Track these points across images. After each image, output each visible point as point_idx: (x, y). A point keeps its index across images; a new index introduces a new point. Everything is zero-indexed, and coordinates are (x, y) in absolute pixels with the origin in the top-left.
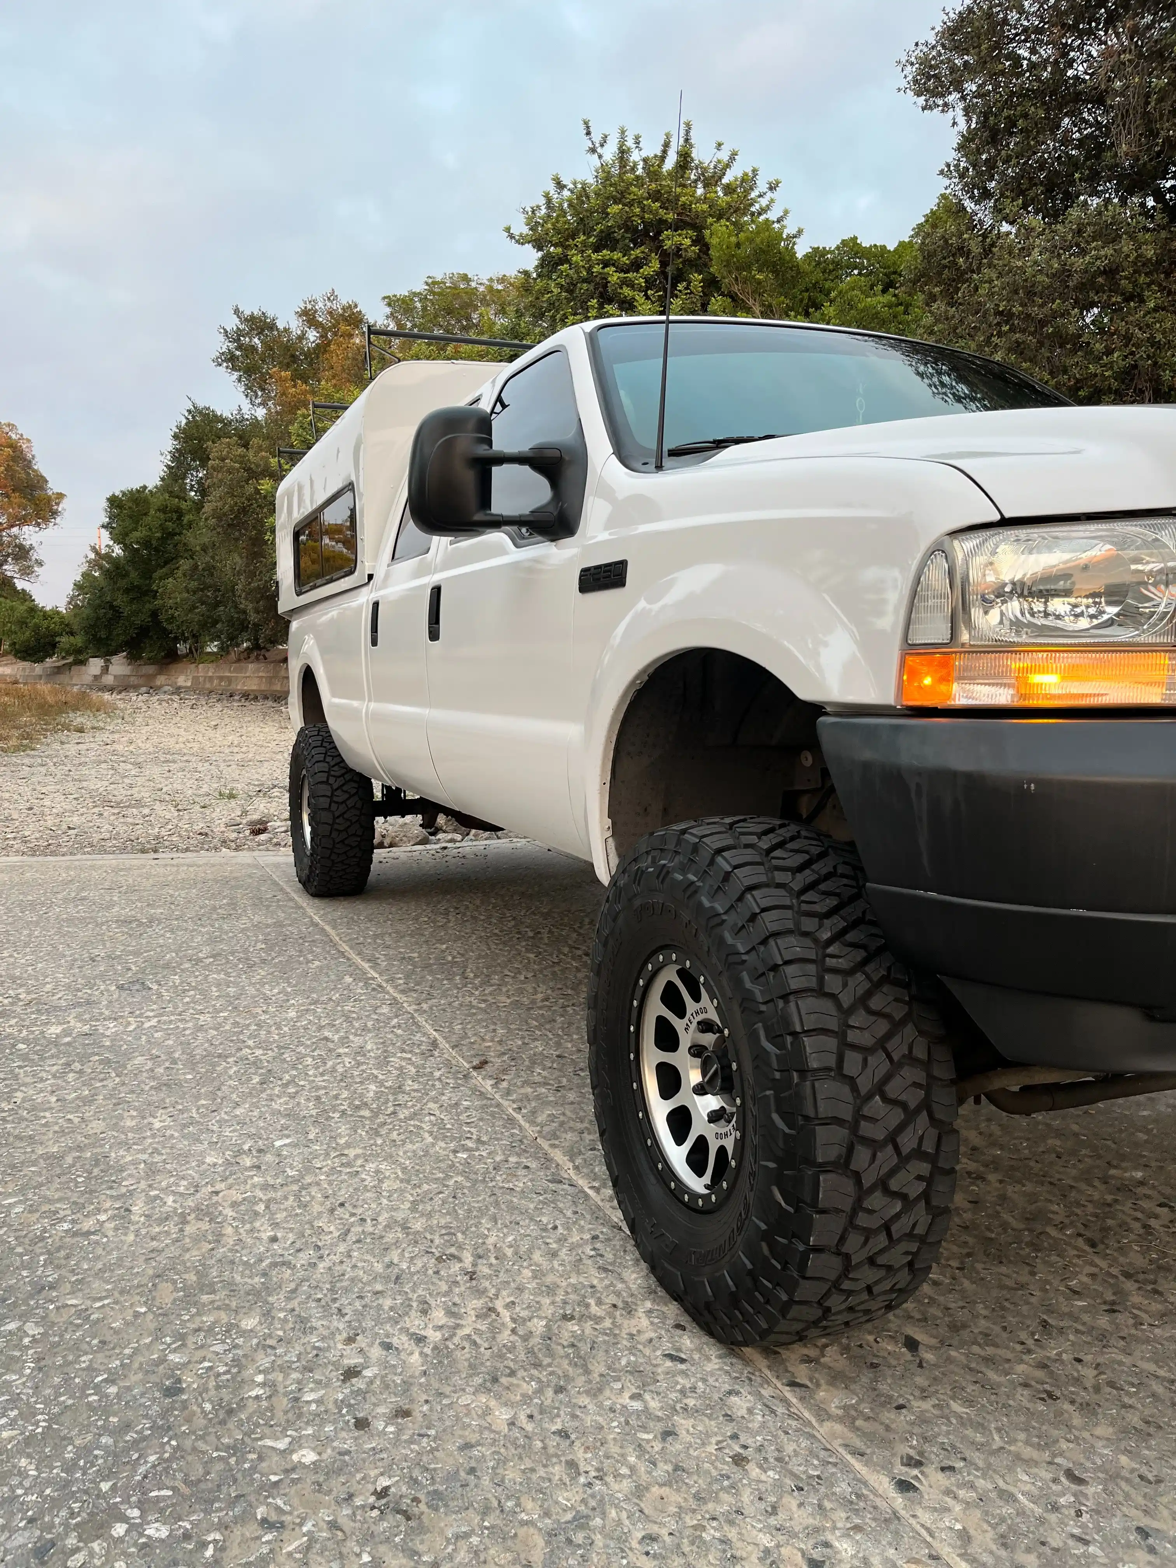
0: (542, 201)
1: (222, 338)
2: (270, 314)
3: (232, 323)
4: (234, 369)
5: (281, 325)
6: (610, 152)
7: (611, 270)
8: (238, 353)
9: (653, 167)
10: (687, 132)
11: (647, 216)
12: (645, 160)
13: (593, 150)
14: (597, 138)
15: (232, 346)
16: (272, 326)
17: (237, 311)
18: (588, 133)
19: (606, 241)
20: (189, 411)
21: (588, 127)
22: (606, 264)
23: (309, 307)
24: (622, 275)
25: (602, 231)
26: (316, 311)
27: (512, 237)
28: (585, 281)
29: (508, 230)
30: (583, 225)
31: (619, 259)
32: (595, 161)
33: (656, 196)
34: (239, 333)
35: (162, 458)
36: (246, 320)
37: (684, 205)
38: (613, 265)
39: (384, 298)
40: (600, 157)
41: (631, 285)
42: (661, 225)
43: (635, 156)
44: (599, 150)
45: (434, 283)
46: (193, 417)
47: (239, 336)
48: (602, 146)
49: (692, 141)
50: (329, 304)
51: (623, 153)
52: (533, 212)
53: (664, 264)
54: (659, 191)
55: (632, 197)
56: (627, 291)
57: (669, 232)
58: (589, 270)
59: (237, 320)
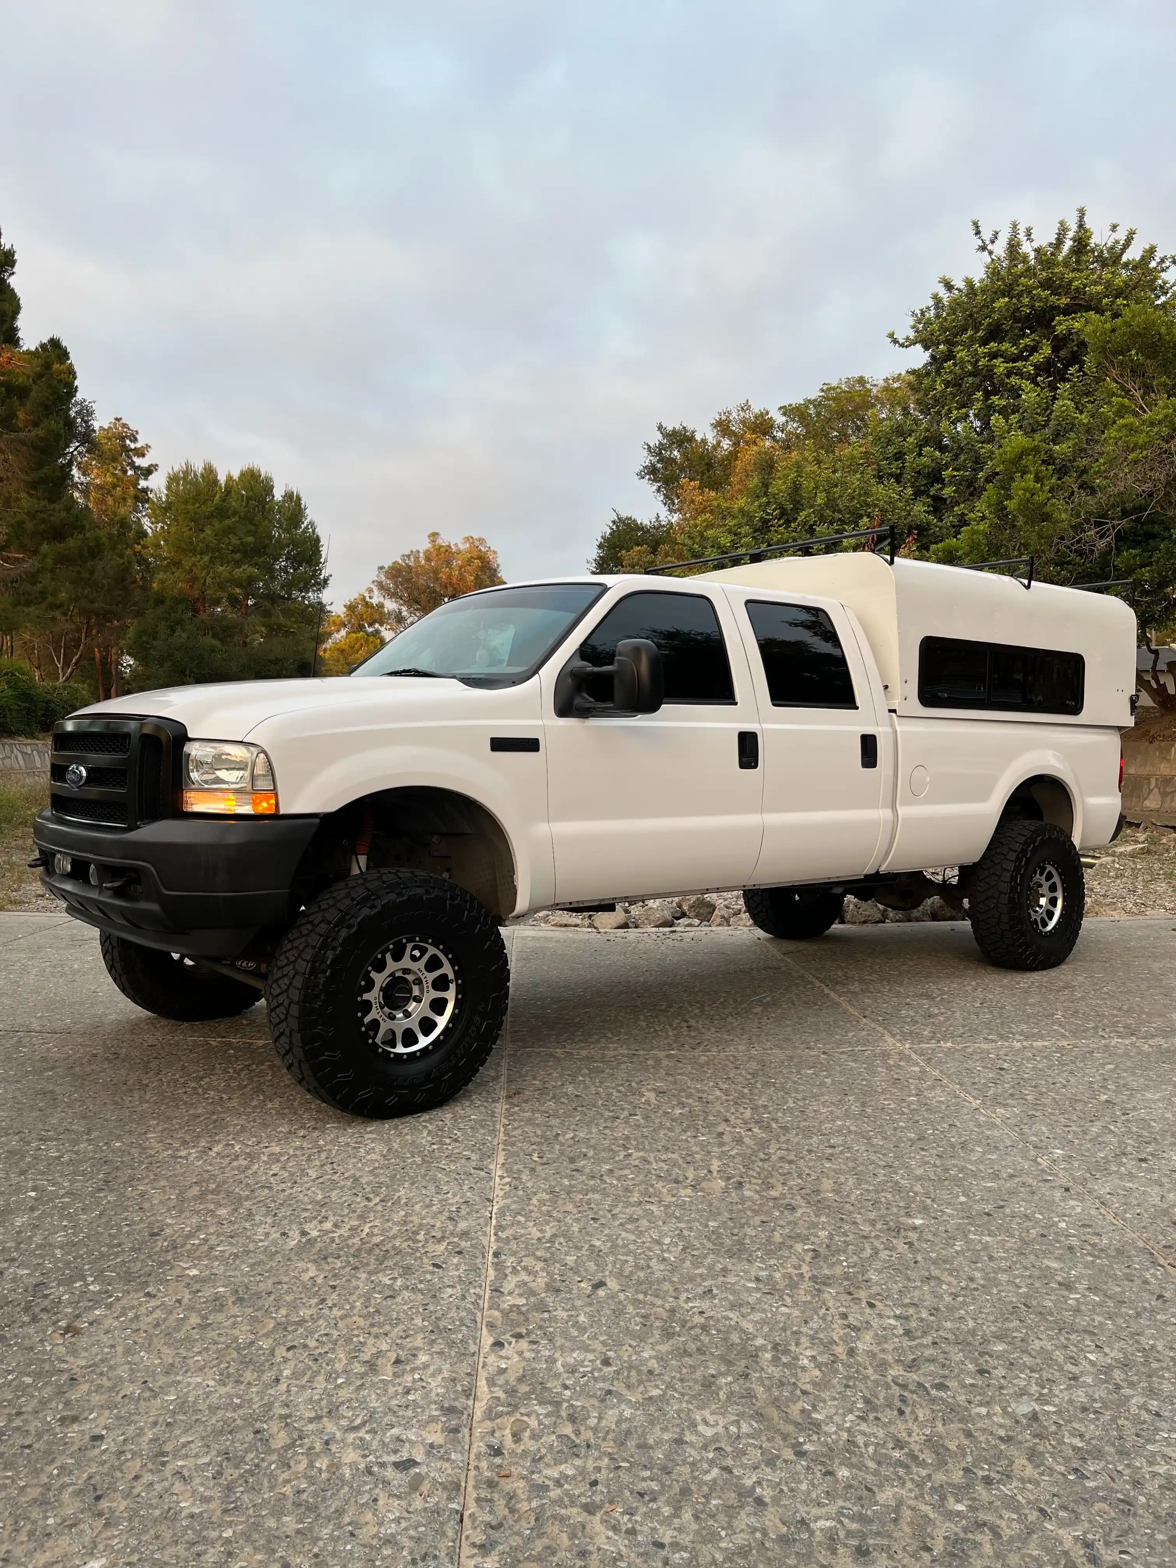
0: (931, 303)
1: (645, 453)
2: (690, 427)
3: (656, 438)
4: (655, 480)
5: (698, 437)
6: (1000, 249)
7: (998, 361)
8: (659, 465)
9: (1045, 258)
10: (1081, 218)
11: (1037, 304)
12: (1037, 251)
13: (983, 248)
14: (987, 235)
15: (654, 460)
16: (691, 439)
17: (660, 428)
18: (978, 233)
19: (995, 333)
20: (614, 522)
21: (977, 227)
22: (993, 356)
23: (724, 418)
24: (1011, 365)
25: (990, 324)
26: (730, 421)
27: (895, 341)
28: (971, 374)
29: (891, 335)
30: (971, 321)
31: (1006, 350)
32: (986, 257)
33: (1047, 284)
34: (662, 447)
35: (588, 566)
36: (668, 435)
37: (1077, 289)
38: (1002, 356)
39: (780, 408)
40: (991, 253)
41: (1020, 374)
42: (1055, 310)
43: (1027, 248)
44: (989, 247)
45: (829, 389)
46: (617, 527)
47: (661, 450)
48: (993, 242)
49: (1087, 226)
50: (742, 414)
51: (1013, 247)
52: (923, 313)
53: (1055, 349)
54: (1050, 278)
55: (1021, 288)
56: (1014, 380)
57: (1062, 318)
58: (975, 365)
59: (660, 437)
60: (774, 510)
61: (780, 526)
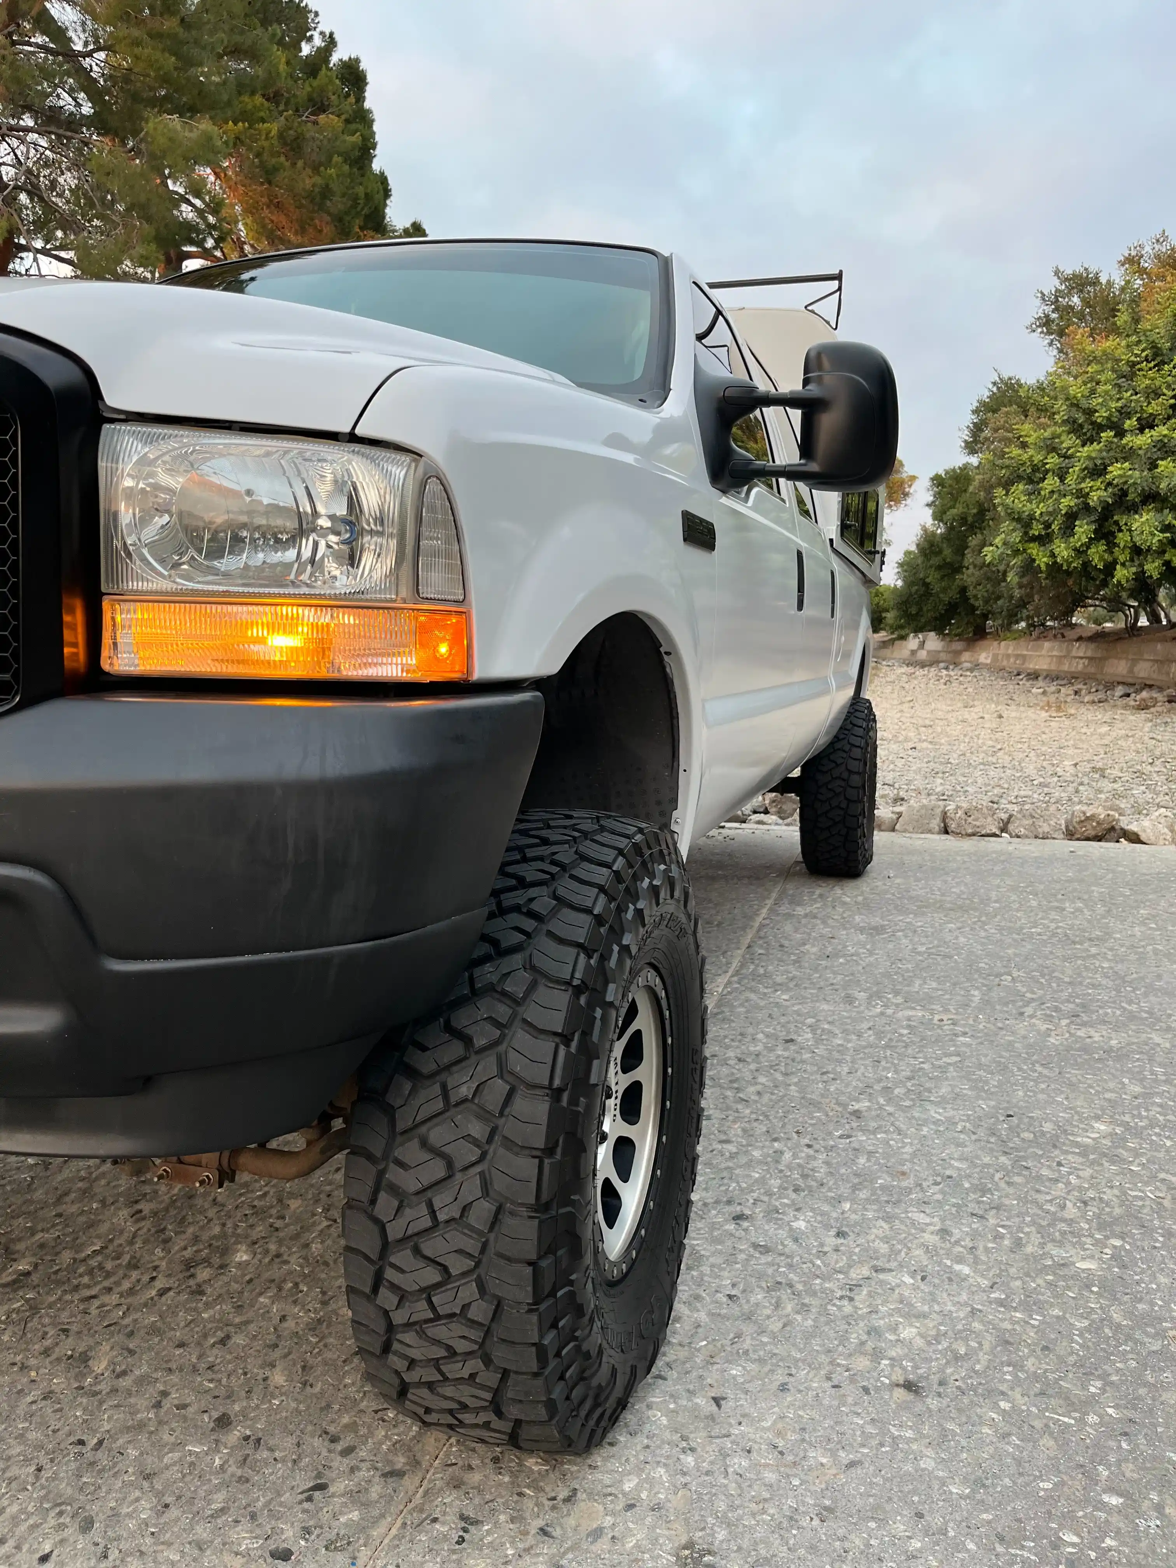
1: (1038, 302)
2: (1093, 269)
3: (1051, 285)
4: (1049, 333)
5: (1103, 280)
8: (1054, 316)
15: (1048, 309)
16: (1096, 282)
17: (1057, 273)
20: (994, 384)
23: (1133, 253)
26: (1142, 256)
34: (1058, 293)
35: (960, 434)
36: (1067, 279)
46: (998, 388)
47: (1056, 297)
50: (1157, 247)
59: (1057, 282)
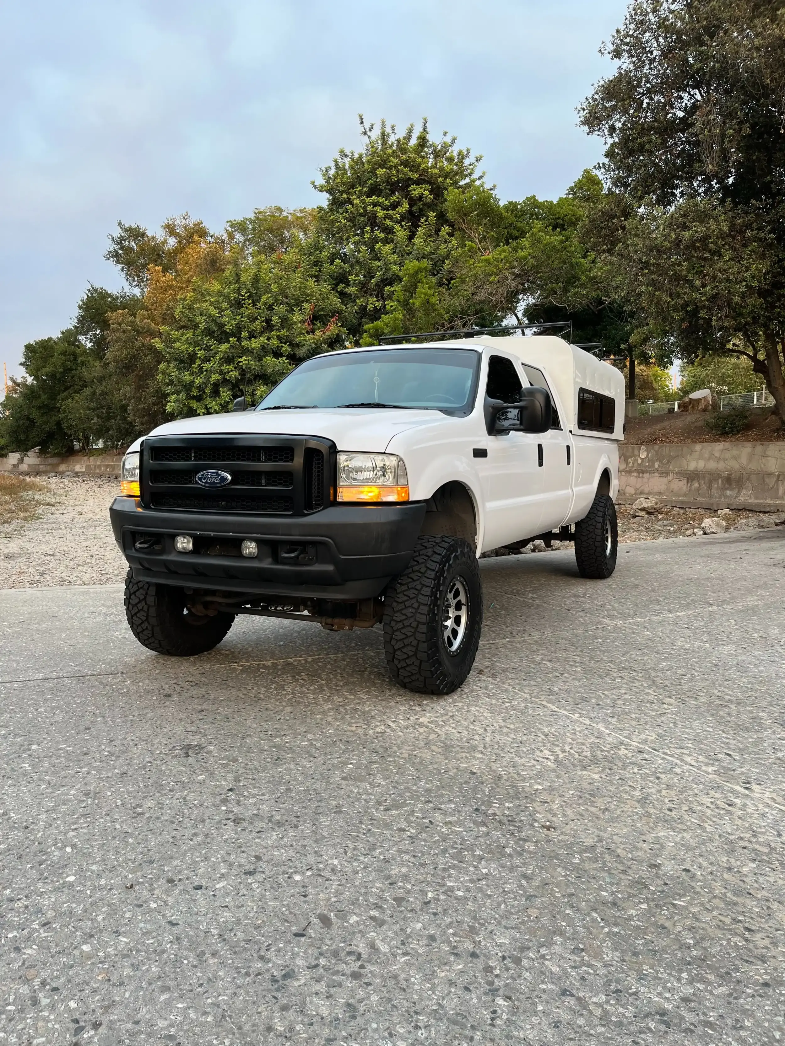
0: (333, 164)
1: (110, 241)
2: (143, 227)
3: (117, 232)
4: (118, 262)
5: (150, 233)
6: (375, 134)
7: (378, 209)
8: (121, 252)
9: (402, 145)
10: (425, 124)
11: (400, 176)
12: (398, 141)
13: (365, 133)
14: (367, 126)
15: (117, 247)
16: (143, 235)
17: (120, 224)
18: (362, 123)
19: (374, 191)
20: (89, 290)
21: (362, 119)
22: (375, 205)
23: (170, 223)
24: (385, 212)
25: (371, 184)
26: (175, 225)
27: (315, 187)
28: (361, 215)
29: (313, 183)
30: (359, 180)
31: (383, 202)
32: (366, 140)
33: (405, 163)
34: (122, 239)
35: (71, 321)
36: (126, 230)
37: (423, 169)
38: (379, 206)
39: (228, 222)
40: (369, 137)
41: (391, 218)
42: (408, 182)
43: (392, 139)
44: (369, 133)
45: (260, 212)
46: (91, 294)
47: (121, 241)
48: (370, 130)
49: (428, 130)
50: (184, 221)
51: (384, 136)
52: (327, 170)
53: (411, 205)
54: (407, 160)
55: (391, 164)
56: (388, 222)
57: (414, 186)
58: (365, 208)
59: (120, 230)
60: (246, 293)
61: (249, 304)
